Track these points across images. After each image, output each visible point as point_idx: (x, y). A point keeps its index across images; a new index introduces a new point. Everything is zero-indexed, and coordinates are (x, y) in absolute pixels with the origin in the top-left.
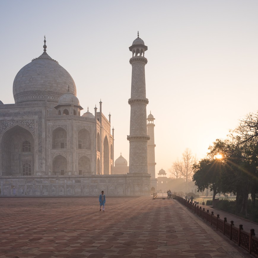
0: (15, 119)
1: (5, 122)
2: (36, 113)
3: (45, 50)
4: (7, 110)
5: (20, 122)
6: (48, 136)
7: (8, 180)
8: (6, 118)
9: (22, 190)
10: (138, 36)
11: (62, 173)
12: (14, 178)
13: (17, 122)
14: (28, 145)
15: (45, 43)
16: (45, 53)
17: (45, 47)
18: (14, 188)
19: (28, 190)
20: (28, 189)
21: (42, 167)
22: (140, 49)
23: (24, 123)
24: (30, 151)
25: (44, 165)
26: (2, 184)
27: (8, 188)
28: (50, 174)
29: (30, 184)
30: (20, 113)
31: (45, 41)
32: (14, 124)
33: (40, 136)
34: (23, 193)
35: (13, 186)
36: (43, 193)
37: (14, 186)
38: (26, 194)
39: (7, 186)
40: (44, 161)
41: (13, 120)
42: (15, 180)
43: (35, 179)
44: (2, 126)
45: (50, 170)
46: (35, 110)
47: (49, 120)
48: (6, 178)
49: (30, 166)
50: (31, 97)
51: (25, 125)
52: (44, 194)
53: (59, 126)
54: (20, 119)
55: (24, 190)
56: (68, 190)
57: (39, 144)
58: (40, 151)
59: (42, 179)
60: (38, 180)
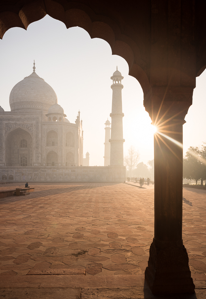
0: (18, 123)
1: (9, 125)
2: (34, 119)
3: (34, 71)
4: (11, 116)
5: (21, 125)
6: (43, 137)
7: (19, 169)
8: (10, 122)
9: (30, 177)
10: (117, 69)
11: (53, 164)
12: (24, 168)
13: (19, 125)
14: (25, 142)
15: (34, 65)
16: (34, 73)
17: (34, 68)
18: (24, 175)
19: (35, 177)
20: (35, 176)
21: (38, 159)
22: (119, 79)
23: (24, 126)
24: (26, 147)
25: (40, 158)
26: (14, 173)
27: (19, 175)
28: (44, 165)
29: (36, 173)
30: (21, 119)
31: (34, 64)
32: (16, 127)
33: (37, 136)
34: (31, 179)
35: (23, 174)
36: (47, 179)
37: (24, 174)
38: (33, 180)
39: (18, 174)
40: (40, 155)
41: (16, 124)
42: (25, 169)
43: (41, 169)
44: (7, 128)
45: (44, 162)
46: (33, 116)
47: (44, 125)
48: (18, 168)
49: (26, 158)
50: (26, 106)
51: (25, 128)
52: (47, 180)
53: (52, 129)
54: (21, 123)
55: (31, 177)
56: (66, 177)
57: (36, 142)
58: (37, 148)
59: (46, 169)
60: (43, 169)
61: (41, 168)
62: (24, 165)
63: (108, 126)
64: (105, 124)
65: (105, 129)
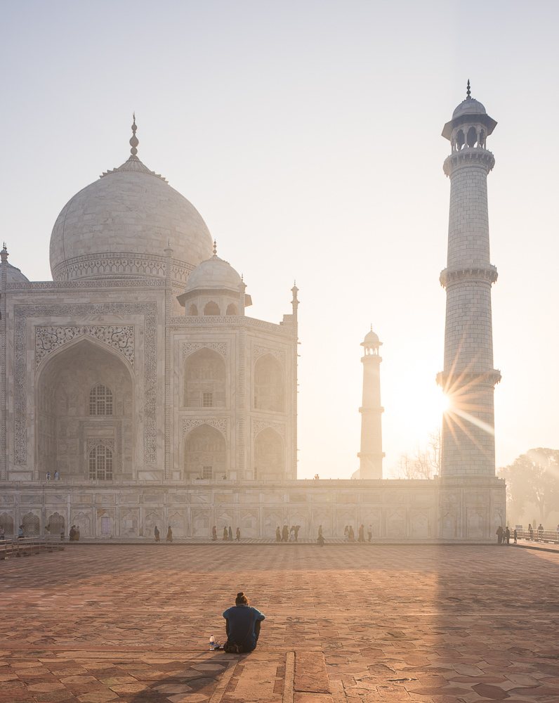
0: (80, 322)
1: (50, 331)
2: (138, 308)
3: (134, 151)
4: (55, 297)
5: (93, 332)
6: (172, 373)
7: (87, 491)
8: (53, 319)
9: (130, 524)
11: (207, 474)
12: (106, 487)
13: (85, 331)
14: (106, 396)
15: (134, 132)
16: (134, 158)
17: (134, 142)
18: (106, 515)
19: (149, 522)
20: (147, 518)
21: (154, 457)
23: (104, 333)
24: (110, 412)
25: (160, 453)
26: (69, 506)
27: (86, 516)
28: (176, 475)
29: (153, 505)
30: (92, 308)
31: (134, 128)
32: (75, 337)
33: (149, 371)
34: (132, 530)
35: (101, 511)
36: (194, 532)
37: (104, 511)
38: (141, 535)
39: (85, 511)
40: (160, 442)
41: (73, 326)
42: (109, 491)
43: (171, 491)
44: (40, 342)
45: (176, 466)
46: (137, 298)
47: (176, 329)
48: (81, 487)
49: (109, 454)
50: (108, 268)
51: (107, 341)
52: (197, 535)
53: (204, 344)
54: (93, 323)
55: (135, 522)
56: (268, 522)
57: (147, 393)
58: (150, 413)
60: (180, 492)
61: (171, 487)
62: (101, 477)
63: (371, 350)
64: (362, 344)
65: (363, 360)
